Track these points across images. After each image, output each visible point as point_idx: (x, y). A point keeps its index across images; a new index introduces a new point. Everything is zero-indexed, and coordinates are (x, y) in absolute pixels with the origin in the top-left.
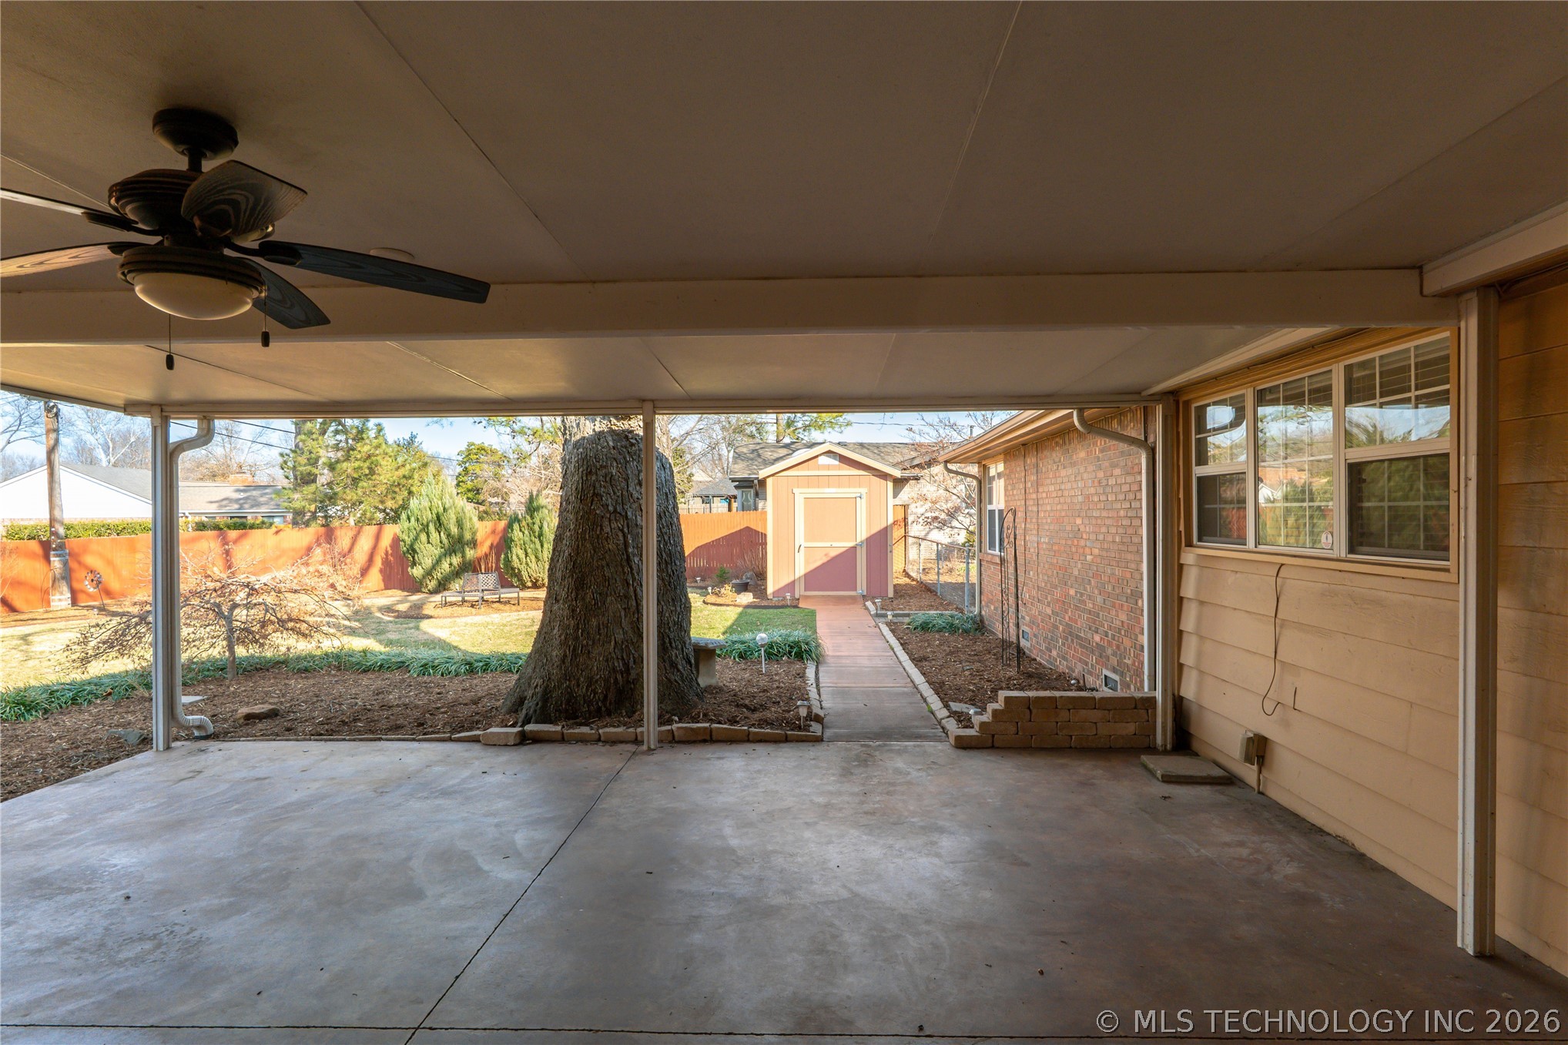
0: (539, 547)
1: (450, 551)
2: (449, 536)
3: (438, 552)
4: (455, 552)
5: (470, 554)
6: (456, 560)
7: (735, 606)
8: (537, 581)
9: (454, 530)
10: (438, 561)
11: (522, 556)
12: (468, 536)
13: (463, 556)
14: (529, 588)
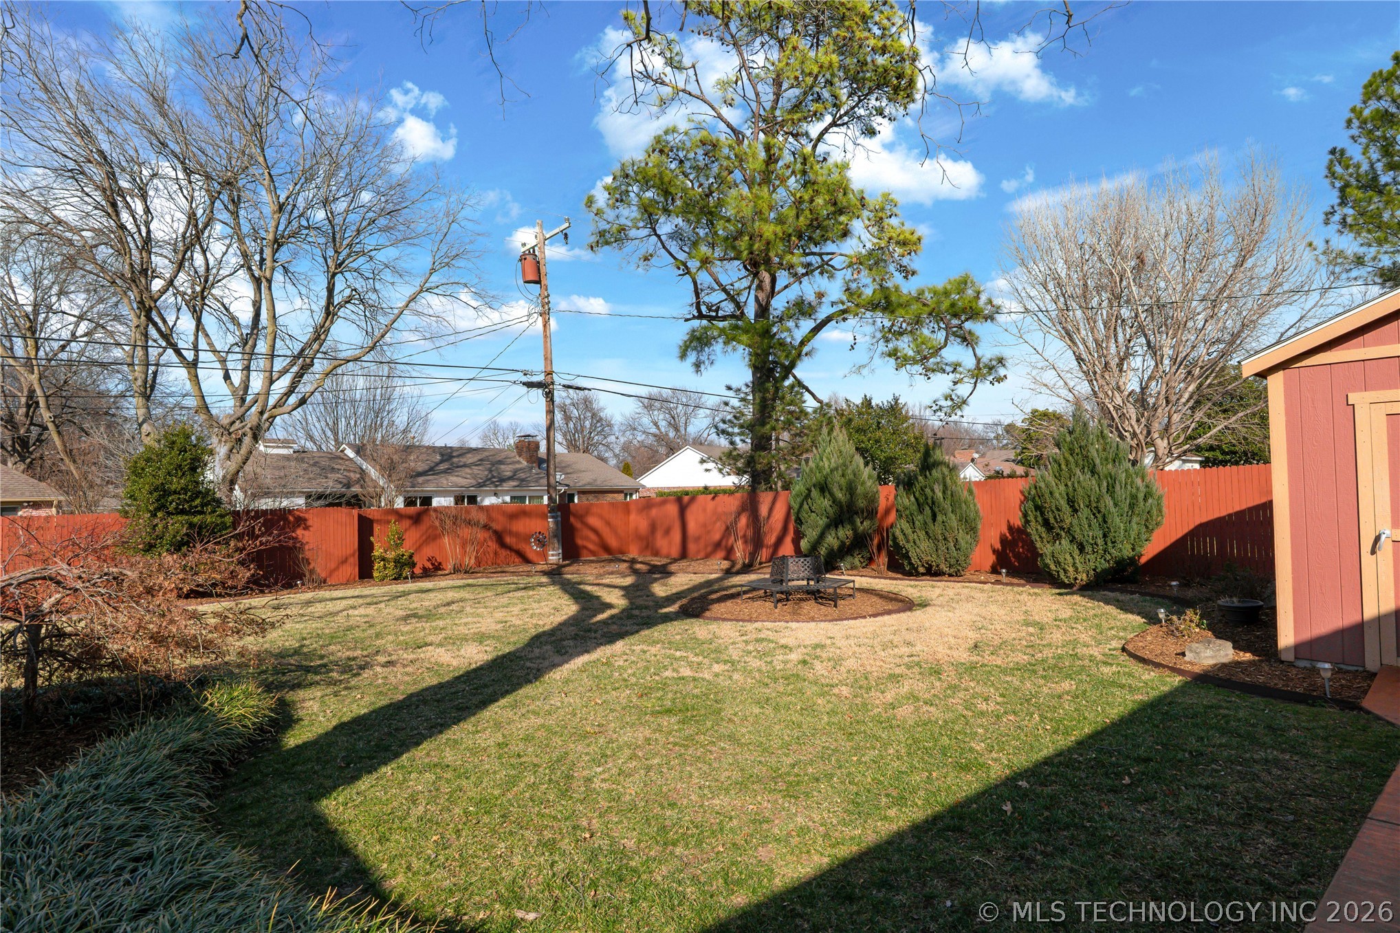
0: (929, 520)
1: (835, 522)
2: (834, 500)
3: (822, 522)
4: (842, 522)
5: (864, 526)
6: (845, 533)
7: (1174, 670)
8: (931, 566)
9: (839, 495)
10: (822, 536)
11: (909, 531)
12: (861, 503)
13: (855, 530)
14: (923, 574)
